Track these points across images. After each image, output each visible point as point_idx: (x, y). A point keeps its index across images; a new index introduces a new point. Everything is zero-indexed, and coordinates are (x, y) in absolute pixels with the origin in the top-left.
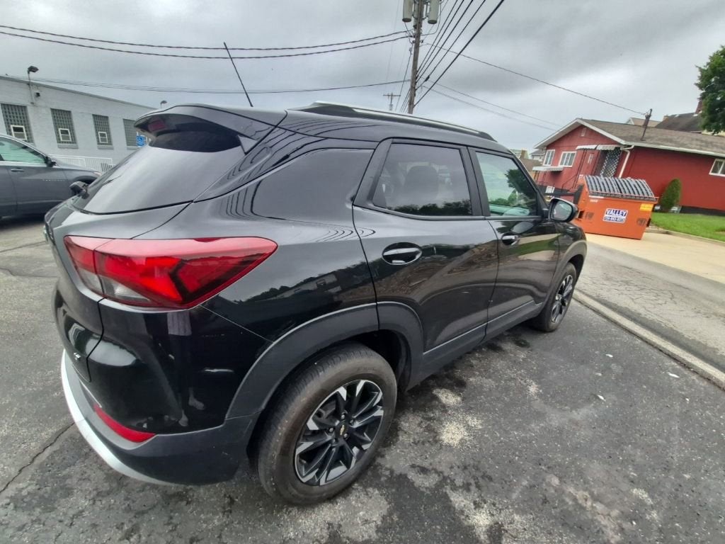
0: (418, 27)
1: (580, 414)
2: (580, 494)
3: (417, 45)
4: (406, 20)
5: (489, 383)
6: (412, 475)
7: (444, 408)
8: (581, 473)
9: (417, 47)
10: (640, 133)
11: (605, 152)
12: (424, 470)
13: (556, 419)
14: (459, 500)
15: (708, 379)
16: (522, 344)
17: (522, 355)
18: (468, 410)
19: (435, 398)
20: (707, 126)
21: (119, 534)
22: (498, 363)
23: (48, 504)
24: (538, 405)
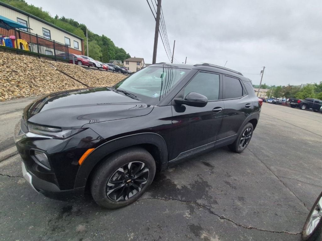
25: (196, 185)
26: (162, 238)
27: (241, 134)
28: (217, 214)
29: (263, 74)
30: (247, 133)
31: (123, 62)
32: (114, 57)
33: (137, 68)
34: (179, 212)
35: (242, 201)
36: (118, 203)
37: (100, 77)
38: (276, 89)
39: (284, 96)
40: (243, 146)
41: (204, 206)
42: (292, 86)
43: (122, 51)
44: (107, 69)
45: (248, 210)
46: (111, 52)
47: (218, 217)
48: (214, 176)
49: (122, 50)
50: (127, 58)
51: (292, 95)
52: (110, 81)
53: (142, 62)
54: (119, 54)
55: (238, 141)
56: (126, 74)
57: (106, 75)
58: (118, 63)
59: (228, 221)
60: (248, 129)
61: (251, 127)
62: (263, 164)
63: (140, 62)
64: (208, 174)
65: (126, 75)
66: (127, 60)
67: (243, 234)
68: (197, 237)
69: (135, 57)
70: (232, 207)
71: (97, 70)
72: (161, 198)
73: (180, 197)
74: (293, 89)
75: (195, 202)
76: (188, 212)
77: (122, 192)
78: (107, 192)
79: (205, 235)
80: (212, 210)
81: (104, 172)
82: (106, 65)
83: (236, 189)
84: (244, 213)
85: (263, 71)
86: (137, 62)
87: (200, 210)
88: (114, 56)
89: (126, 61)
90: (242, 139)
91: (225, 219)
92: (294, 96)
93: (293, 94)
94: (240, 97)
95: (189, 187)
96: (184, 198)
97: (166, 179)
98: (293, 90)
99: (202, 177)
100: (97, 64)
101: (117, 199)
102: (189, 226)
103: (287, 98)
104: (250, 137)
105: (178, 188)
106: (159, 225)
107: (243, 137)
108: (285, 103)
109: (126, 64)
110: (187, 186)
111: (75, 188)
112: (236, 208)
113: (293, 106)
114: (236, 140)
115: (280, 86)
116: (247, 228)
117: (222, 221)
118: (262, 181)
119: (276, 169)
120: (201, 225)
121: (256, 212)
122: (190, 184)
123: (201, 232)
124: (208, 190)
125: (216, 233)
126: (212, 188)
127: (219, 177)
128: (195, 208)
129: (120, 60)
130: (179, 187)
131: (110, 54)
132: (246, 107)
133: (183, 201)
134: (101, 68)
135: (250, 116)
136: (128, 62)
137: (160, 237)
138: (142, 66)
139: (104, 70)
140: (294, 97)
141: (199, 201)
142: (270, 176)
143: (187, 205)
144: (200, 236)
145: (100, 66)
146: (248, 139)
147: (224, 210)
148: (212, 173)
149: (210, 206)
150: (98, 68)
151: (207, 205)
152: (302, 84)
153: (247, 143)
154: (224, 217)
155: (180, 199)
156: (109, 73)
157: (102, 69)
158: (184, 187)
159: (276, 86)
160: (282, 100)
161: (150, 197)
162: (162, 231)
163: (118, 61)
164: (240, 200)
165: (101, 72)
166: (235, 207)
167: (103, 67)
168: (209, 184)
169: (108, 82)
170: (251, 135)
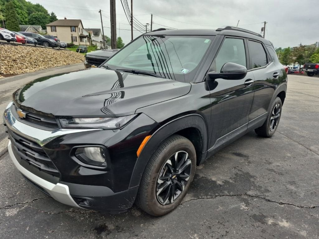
25: (238, 177)
26: (229, 232)
27: (270, 113)
28: (274, 201)
29: (264, 33)
30: (276, 111)
31: (44, 28)
32: (27, 20)
33: (72, 37)
34: (234, 206)
35: (294, 185)
36: (165, 207)
37: (17, 57)
38: (283, 52)
39: (296, 62)
40: (273, 128)
41: (257, 197)
42: (304, 46)
43: (40, 8)
44: (24, 42)
45: (304, 192)
46: (20, 11)
47: (277, 203)
48: (252, 165)
49: (38, 8)
50: (51, 21)
51: (306, 59)
52: (35, 62)
53: (80, 26)
54: (35, 14)
55: (268, 121)
56: (57, 48)
57: (25, 51)
58: (36, 30)
59: (288, 205)
60: (277, 105)
61: (279, 103)
62: (301, 145)
63: (75, 27)
64: (246, 164)
65: (58, 50)
66: (51, 24)
67: (308, 213)
68: (264, 225)
69: (65, 18)
70: (287, 192)
71: (8, 44)
72: (206, 197)
73: (226, 192)
74: (307, 50)
75: (246, 194)
76: (243, 205)
77: (169, 191)
78: (157, 192)
79: (272, 221)
80: (267, 198)
81: (155, 165)
82: (20, 35)
83: (283, 174)
84: (302, 195)
85: (265, 28)
86: (71, 27)
87: (255, 201)
88: (26, 18)
89: (51, 26)
90: (272, 118)
91: (285, 204)
92: (310, 59)
93: (308, 58)
94: (265, 66)
95: (231, 181)
96: (232, 192)
97: (200, 177)
98: (306, 52)
99: (241, 169)
100: (4, 35)
101: (164, 202)
102: (250, 216)
103: (300, 64)
104: (279, 115)
105: (219, 184)
106: (219, 222)
107: (273, 115)
108: (298, 71)
109: (52, 31)
110: (229, 180)
111: (129, 188)
112: (291, 192)
113: (310, 74)
114: (266, 121)
115: (289, 48)
116: (310, 208)
117: (283, 206)
118: (307, 163)
119: (317, 149)
120: (263, 214)
121: (313, 192)
122: (231, 178)
123: (267, 219)
124: (253, 180)
125: (282, 218)
126: (257, 178)
127: (258, 165)
128: (249, 199)
129: (39, 25)
130: (219, 182)
131: (19, 14)
132: (274, 76)
133: (232, 196)
134: (13, 40)
135: (279, 88)
136: (54, 28)
137: (226, 231)
138: (79, 34)
139: (20, 45)
140: (310, 62)
141: (250, 193)
142: (313, 157)
143: (239, 198)
144: (267, 223)
145: (11, 37)
146: (278, 118)
147: (280, 196)
148: (249, 162)
149: (263, 195)
150: (9, 41)
151: (260, 194)
152: (316, 42)
153: (277, 124)
154: (283, 202)
155: (228, 194)
156: (30, 49)
157: (15, 42)
158: (226, 182)
159: (282, 48)
160: (294, 68)
161: (193, 198)
162: (225, 227)
163: (34, 26)
164: (292, 185)
165: (16, 47)
166: (289, 191)
167: (16, 38)
168: (252, 175)
169: (33, 63)
170: (280, 113)
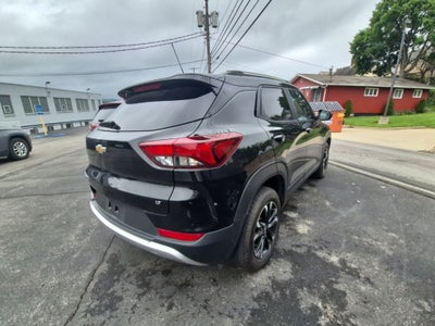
0: (207, 29)
1: (354, 209)
2: (369, 240)
3: (208, 39)
4: (200, 26)
5: (307, 205)
6: (294, 249)
7: (292, 219)
8: (365, 232)
9: (208, 41)
10: (329, 78)
11: (314, 90)
12: (298, 246)
13: (344, 214)
14: (320, 254)
15: (398, 186)
16: (313, 186)
17: (315, 190)
18: (304, 218)
19: (286, 216)
20: (358, 72)
21: (164, 309)
22: (307, 196)
23: (112, 307)
24: (333, 209)
